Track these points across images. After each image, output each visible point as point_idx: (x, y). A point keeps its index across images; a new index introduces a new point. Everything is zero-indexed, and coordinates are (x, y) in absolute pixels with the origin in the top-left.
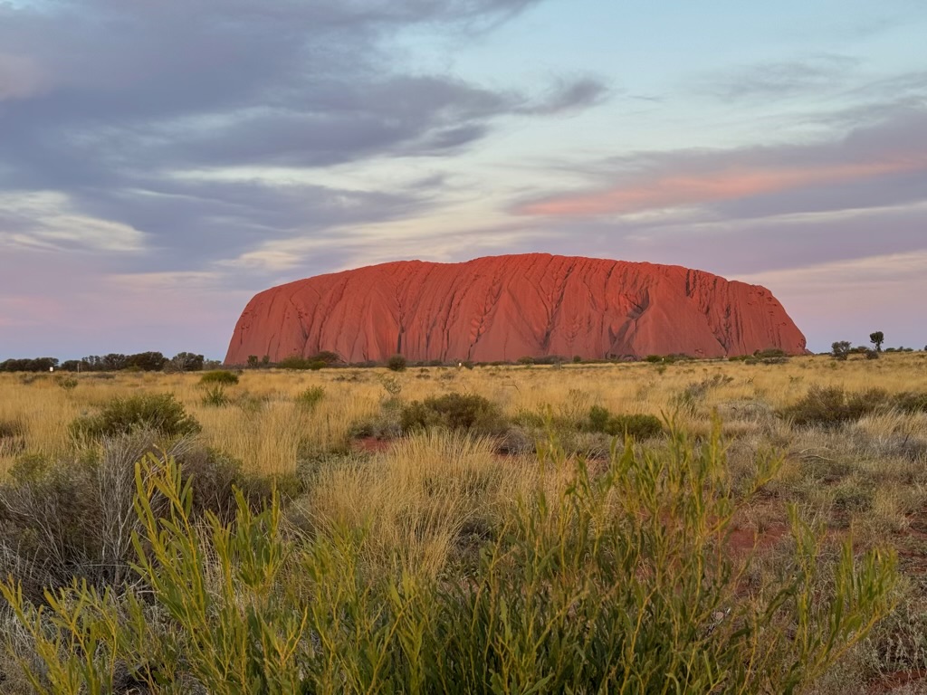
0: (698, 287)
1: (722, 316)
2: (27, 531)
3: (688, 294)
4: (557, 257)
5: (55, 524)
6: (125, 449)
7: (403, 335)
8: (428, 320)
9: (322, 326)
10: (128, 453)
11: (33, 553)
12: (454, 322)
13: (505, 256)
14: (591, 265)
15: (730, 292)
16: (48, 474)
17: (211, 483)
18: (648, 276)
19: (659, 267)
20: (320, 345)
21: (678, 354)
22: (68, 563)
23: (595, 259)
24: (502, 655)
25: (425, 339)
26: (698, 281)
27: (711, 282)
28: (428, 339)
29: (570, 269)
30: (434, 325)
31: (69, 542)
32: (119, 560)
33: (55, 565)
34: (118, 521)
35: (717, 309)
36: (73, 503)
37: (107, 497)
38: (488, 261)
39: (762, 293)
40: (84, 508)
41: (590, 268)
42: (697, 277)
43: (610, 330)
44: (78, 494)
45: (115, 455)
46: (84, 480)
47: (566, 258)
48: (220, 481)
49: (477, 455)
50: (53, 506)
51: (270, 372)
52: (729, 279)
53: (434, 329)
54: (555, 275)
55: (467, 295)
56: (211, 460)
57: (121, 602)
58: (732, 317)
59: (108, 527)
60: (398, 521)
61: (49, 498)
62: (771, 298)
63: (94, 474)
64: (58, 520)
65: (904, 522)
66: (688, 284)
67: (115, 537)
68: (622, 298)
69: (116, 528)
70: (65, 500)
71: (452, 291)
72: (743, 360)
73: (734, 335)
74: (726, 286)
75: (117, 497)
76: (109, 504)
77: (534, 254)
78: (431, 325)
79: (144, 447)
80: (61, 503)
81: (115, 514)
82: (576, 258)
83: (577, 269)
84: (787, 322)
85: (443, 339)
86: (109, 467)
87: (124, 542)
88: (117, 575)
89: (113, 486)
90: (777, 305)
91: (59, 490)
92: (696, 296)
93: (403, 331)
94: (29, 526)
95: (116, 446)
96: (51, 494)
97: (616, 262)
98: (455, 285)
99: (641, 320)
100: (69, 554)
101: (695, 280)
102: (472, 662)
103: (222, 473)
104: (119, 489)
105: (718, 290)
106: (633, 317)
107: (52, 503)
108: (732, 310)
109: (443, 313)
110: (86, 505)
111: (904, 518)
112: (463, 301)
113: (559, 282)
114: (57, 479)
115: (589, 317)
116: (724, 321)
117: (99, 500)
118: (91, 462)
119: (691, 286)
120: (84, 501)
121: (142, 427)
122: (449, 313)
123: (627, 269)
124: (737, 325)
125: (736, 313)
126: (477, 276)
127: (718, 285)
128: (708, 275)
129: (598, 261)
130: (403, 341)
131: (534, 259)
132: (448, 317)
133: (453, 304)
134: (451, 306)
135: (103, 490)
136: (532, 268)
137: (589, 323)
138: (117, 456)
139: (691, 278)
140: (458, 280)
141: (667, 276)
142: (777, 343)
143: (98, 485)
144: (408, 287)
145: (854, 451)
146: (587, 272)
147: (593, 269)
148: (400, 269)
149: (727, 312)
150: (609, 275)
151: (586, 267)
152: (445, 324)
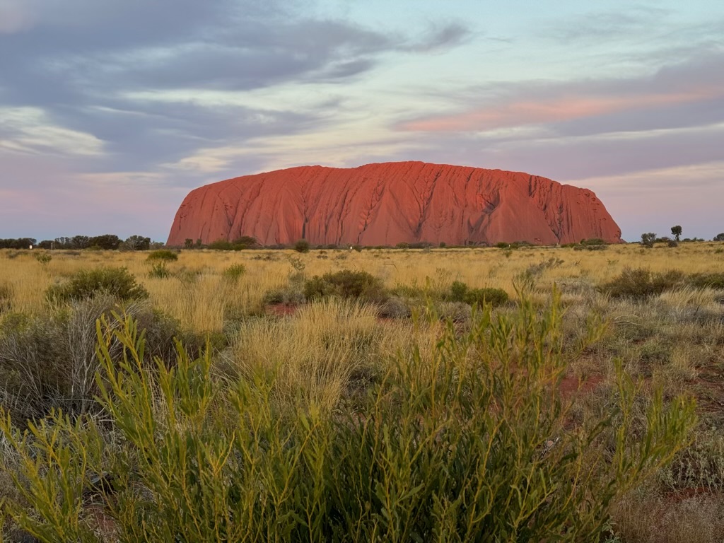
0: (538, 189)
1: (556, 212)
2: (13, 372)
3: (530, 195)
4: (428, 164)
5: (35, 367)
6: (89, 310)
7: (307, 224)
8: (327, 213)
9: (243, 216)
10: (92, 313)
11: (17, 390)
12: (346, 214)
13: (387, 163)
14: (455, 171)
15: (563, 193)
16: (29, 329)
17: (156, 338)
18: (499, 180)
19: (508, 173)
20: (242, 231)
21: (521, 241)
22: (45, 398)
23: (458, 167)
24: (384, 469)
25: (323, 228)
26: (538, 184)
27: (549, 185)
28: (326, 227)
29: (438, 175)
30: (331, 216)
31: (46, 381)
32: (85, 396)
33: (34, 399)
34: (83, 366)
35: (553, 207)
36: (49, 351)
37: (76, 347)
38: (375, 167)
39: (588, 194)
40: (57, 355)
41: (453, 173)
42: (538, 182)
43: (469, 222)
44: (53, 344)
45: (81, 314)
46: (57, 334)
47: (435, 165)
48: (164, 337)
49: (364, 318)
50: (33, 354)
51: (203, 252)
52: (562, 184)
53: (331, 221)
54: (426, 178)
55: (357, 193)
56: (156, 320)
57: (86, 428)
58: (564, 213)
59: (76, 370)
60: (302, 369)
61: (30, 347)
62: (595, 199)
63: (65, 329)
64: (37, 364)
65: (694, 373)
66: (530, 187)
67: (82, 378)
68: (478, 198)
69: (82, 371)
70: (43, 349)
71: (346, 190)
72: (572, 247)
73: (566, 228)
74: (560, 189)
75: (83, 347)
76: (77, 352)
77: (410, 162)
78: (329, 217)
79: (104, 308)
80: (39, 351)
81: (81, 360)
82: (443, 165)
83: (443, 175)
84: (607, 218)
85: (338, 228)
86: (76, 324)
87: (88, 382)
88: (83, 407)
89: (80, 338)
90: (599, 204)
91: (37, 341)
92: (536, 196)
93: (306, 221)
94: (15, 369)
95: (82, 307)
96: (31, 344)
97: (474, 169)
98: (348, 185)
99: (493, 215)
100: (45, 390)
101: (536, 184)
102: (361, 476)
103: (165, 329)
104: (85, 341)
105: (554, 191)
106: (486, 212)
107: (32, 351)
108: (564, 208)
109: (338, 207)
110: (59, 352)
111: (694, 370)
112: (354, 198)
113: (429, 184)
114: (36, 333)
115: (453, 212)
116: (557, 216)
117: (69, 349)
118: (63, 320)
119: (533, 189)
120: (57, 350)
121: (103, 293)
122: (343, 208)
123: (483, 175)
124: (568, 220)
125: (567, 210)
126: (365, 178)
127: (554, 189)
128: (547, 180)
129: (460, 168)
130: (306, 229)
131: (411, 165)
132: (342, 211)
133: (346, 201)
134: (344, 202)
135: (72, 341)
136: (408, 173)
137: (452, 217)
138: (83, 316)
139: (533, 182)
140: (350, 181)
141: (514, 180)
142: (599, 234)
143: (68, 337)
144: (311, 186)
145: (656, 318)
146: (452, 176)
147: (456, 174)
148: (305, 172)
149: (560, 209)
150: (469, 179)
151: (450, 173)
152: (340, 216)
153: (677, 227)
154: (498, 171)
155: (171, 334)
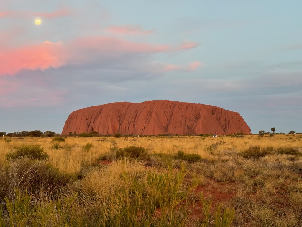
0: (216, 112)
1: (224, 121)
3: (213, 114)
4: (171, 101)
7: (120, 126)
8: (129, 121)
9: (94, 123)
10: (19, 166)
12: (137, 122)
13: (154, 101)
15: (226, 113)
17: (47, 176)
18: (200, 108)
19: (203, 105)
20: (93, 129)
21: (209, 133)
26: (216, 110)
27: (220, 110)
28: (128, 127)
29: (175, 106)
30: (130, 123)
34: (14, 189)
35: (222, 119)
37: (11, 180)
38: (149, 102)
39: (237, 114)
40: (3, 184)
41: (181, 105)
43: (188, 125)
44: (2, 179)
46: (4, 175)
47: (174, 102)
48: (50, 176)
49: (139, 167)
51: (76, 138)
52: (226, 110)
53: (131, 124)
54: (170, 107)
55: (141, 113)
56: (47, 168)
59: (11, 191)
62: (239, 116)
63: (8, 173)
65: (275, 191)
67: (13, 194)
68: (191, 115)
69: (14, 191)
71: (136, 113)
72: (230, 136)
73: (228, 128)
75: (14, 181)
76: (12, 183)
77: (163, 100)
78: (129, 123)
81: (13, 186)
82: (177, 102)
83: (177, 106)
84: (245, 124)
85: (133, 127)
86: (12, 171)
89: (13, 177)
90: (241, 118)
92: (216, 115)
93: (120, 124)
95: (15, 163)
97: (190, 103)
98: (137, 110)
99: (198, 123)
101: (215, 110)
103: (51, 172)
104: (15, 178)
105: (223, 113)
106: (195, 121)
109: (133, 119)
110: (4, 183)
111: (275, 190)
112: (140, 115)
113: (171, 109)
115: (181, 121)
116: (224, 123)
117: (8, 181)
118: (7, 168)
119: (214, 112)
120: (3, 182)
122: (135, 119)
123: (193, 106)
124: (229, 125)
125: (228, 120)
126: (145, 107)
128: (219, 108)
129: (184, 103)
130: (120, 128)
131: (163, 102)
132: (135, 120)
133: (137, 116)
134: (136, 117)
135: (10, 178)
136: (163, 105)
137: (181, 123)
138: (15, 167)
139: (214, 109)
140: (139, 108)
141: (206, 108)
142: (242, 131)
143: (8, 176)
144: (122, 110)
145: (262, 167)
146: (180, 106)
147: (182, 106)
148: (120, 104)
149: (225, 120)
150: (187, 107)
151: (180, 105)
152: (134, 123)
153: (273, 128)
154: (200, 104)
155: (54, 174)
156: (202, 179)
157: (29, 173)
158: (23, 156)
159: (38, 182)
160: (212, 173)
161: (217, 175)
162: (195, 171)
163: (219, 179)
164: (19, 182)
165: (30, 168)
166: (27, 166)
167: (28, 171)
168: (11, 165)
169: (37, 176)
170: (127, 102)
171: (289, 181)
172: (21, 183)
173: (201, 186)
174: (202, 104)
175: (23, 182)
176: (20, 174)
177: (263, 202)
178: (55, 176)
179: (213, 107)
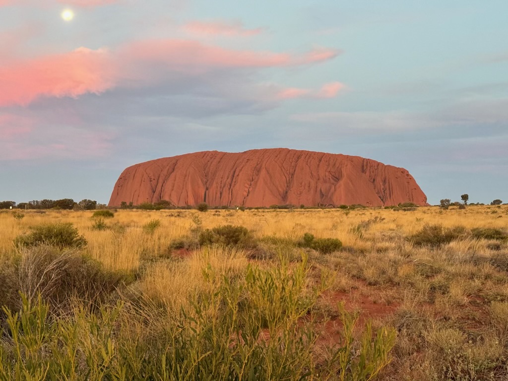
0: (369, 168)
1: (381, 184)
3: (363, 171)
4: (292, 150)
6: (34, 255)
7: (207, 192)
8: (221, 183)
9: (162, 186)
10: (36, 258)
12: (235, 185)
13: (264, 149)
14: (311, 155)
15: (386, 170)
17: (83, 275)
18: (341, 161)
19: (347, 157)
20: (162, 196)
21: (357, 204)
23: (313, 152)
25: (219, 194)
26: (369, 164)
27: (376, 165)
28: (221, 194)
29: (299, 157)
30: (224, 187)
35: (379, 180)
36: (5, 285)
37: (23, 282)
38: (255, 152)
39: (404, 172)
40: (11, 288)
42: (368, 163)
43: (321, 190)
44: (8, 280)
45: (28, 259)
46: (11, 273)
47: (297, 151)
48: (89, 274)
49: (239, 260)
51: (132, 211)
52: (386, 164)
53: (224, 189)
54: (291, 160)
55: (243, 170)
56: (84, 262)
58: (387, 184)
62: (408, 175)
63: (17, 269)
65: (466, 300)
66: (363, 166)
68: (327, 174)
71: (233, 170)
72: (392, 209)
73: (388, 195)
74: (384, 168)
75: (29, 282)
76: (25, 286)
77: (279, 149)
78: (222, 186)
81: (27, 291)
82: (303, 151)
83: (303, 157)
84: (417, 188)
85: (229, 194)
86: (25, 266)
89: (27, 276)
90: (411, 178)
92: (368, 173)
93: (207, 189)
97: (324, 154)
98: (236, 165)
99: (337, 186)
101: (367, 165)
103: (90, 269)
104: (30, 278)
105: (380, 170)
106: (333, 184)
108: (387, 181)
109: (229, 180)
110: (11, 286)
111: (466, 298)
112: (240, 174)
113: (293, 164)
115: (309, 183)
116: (382, 186)
117: (19, 284)
118: (17, 261)
119: (365, 167)
120: (10, 284)
122: (232, 180)
123: (330, 158)
124: (389, 189)
125: (389, 183)
126: (248, 160)
127: (380, 167)
128: (374, 161)
129: (315, 153)
130: (207, 194)
131: (280, 151)
132: (232, 182)
133: (235, 175)
134: (233, 176)
135: (21, 278)
136: (278, 156)
137: (309, 187)
138: (30, 259)
139: (365, 163)
140: (237, 162)
141: (352, 161)
142: (411, 199)
143: (19, 275)
144: (210, 165)
145: (445, 260)
146: (309, 158)
147: (312, 158)
148: (206, 155)
149: (385, 182)
150: (320, 161)
151: (307, 157)
152: (231, 186)
153: (465, 195)
154: (341, 155)
155: (94, 272)
156: (344, 281)
157: (53, 269)
158: (44, 241)
159: (68, 283)
160: (361, 270)
161: (369, 273)
162: (333, 267)
163: (372, 280)
164: (37, 285)
165: (55, 262)
166: (50, 258)
167: (51, 267)
168: (24, 257)
169: (67, 275)
170: (219, 151)
171: (489, 283)
172: (40, 285)
173: (343, 291)
174: (345, 154)
175: (43, 285)
176: (39, 272)
177: (445, 318)
178: (96, 274)
179: (364, 159)
